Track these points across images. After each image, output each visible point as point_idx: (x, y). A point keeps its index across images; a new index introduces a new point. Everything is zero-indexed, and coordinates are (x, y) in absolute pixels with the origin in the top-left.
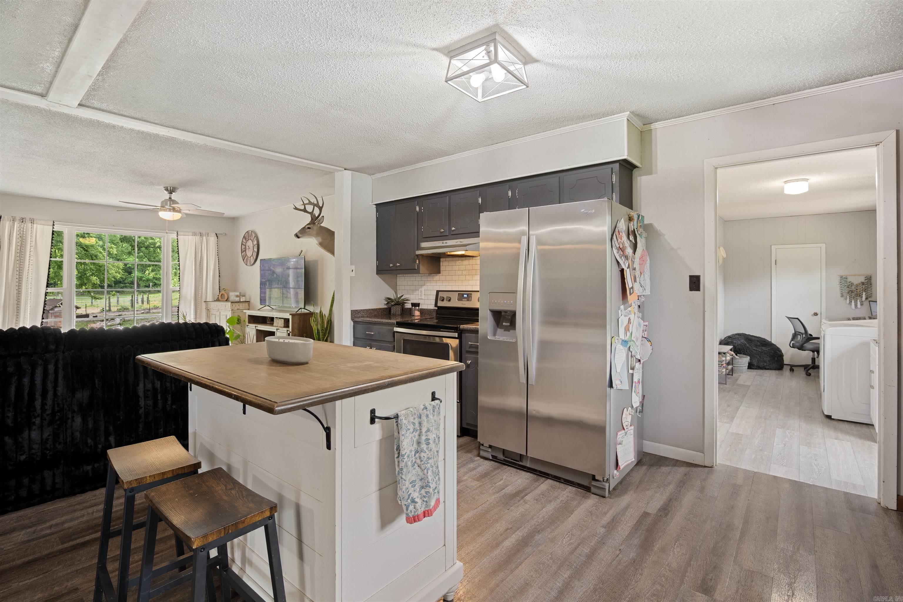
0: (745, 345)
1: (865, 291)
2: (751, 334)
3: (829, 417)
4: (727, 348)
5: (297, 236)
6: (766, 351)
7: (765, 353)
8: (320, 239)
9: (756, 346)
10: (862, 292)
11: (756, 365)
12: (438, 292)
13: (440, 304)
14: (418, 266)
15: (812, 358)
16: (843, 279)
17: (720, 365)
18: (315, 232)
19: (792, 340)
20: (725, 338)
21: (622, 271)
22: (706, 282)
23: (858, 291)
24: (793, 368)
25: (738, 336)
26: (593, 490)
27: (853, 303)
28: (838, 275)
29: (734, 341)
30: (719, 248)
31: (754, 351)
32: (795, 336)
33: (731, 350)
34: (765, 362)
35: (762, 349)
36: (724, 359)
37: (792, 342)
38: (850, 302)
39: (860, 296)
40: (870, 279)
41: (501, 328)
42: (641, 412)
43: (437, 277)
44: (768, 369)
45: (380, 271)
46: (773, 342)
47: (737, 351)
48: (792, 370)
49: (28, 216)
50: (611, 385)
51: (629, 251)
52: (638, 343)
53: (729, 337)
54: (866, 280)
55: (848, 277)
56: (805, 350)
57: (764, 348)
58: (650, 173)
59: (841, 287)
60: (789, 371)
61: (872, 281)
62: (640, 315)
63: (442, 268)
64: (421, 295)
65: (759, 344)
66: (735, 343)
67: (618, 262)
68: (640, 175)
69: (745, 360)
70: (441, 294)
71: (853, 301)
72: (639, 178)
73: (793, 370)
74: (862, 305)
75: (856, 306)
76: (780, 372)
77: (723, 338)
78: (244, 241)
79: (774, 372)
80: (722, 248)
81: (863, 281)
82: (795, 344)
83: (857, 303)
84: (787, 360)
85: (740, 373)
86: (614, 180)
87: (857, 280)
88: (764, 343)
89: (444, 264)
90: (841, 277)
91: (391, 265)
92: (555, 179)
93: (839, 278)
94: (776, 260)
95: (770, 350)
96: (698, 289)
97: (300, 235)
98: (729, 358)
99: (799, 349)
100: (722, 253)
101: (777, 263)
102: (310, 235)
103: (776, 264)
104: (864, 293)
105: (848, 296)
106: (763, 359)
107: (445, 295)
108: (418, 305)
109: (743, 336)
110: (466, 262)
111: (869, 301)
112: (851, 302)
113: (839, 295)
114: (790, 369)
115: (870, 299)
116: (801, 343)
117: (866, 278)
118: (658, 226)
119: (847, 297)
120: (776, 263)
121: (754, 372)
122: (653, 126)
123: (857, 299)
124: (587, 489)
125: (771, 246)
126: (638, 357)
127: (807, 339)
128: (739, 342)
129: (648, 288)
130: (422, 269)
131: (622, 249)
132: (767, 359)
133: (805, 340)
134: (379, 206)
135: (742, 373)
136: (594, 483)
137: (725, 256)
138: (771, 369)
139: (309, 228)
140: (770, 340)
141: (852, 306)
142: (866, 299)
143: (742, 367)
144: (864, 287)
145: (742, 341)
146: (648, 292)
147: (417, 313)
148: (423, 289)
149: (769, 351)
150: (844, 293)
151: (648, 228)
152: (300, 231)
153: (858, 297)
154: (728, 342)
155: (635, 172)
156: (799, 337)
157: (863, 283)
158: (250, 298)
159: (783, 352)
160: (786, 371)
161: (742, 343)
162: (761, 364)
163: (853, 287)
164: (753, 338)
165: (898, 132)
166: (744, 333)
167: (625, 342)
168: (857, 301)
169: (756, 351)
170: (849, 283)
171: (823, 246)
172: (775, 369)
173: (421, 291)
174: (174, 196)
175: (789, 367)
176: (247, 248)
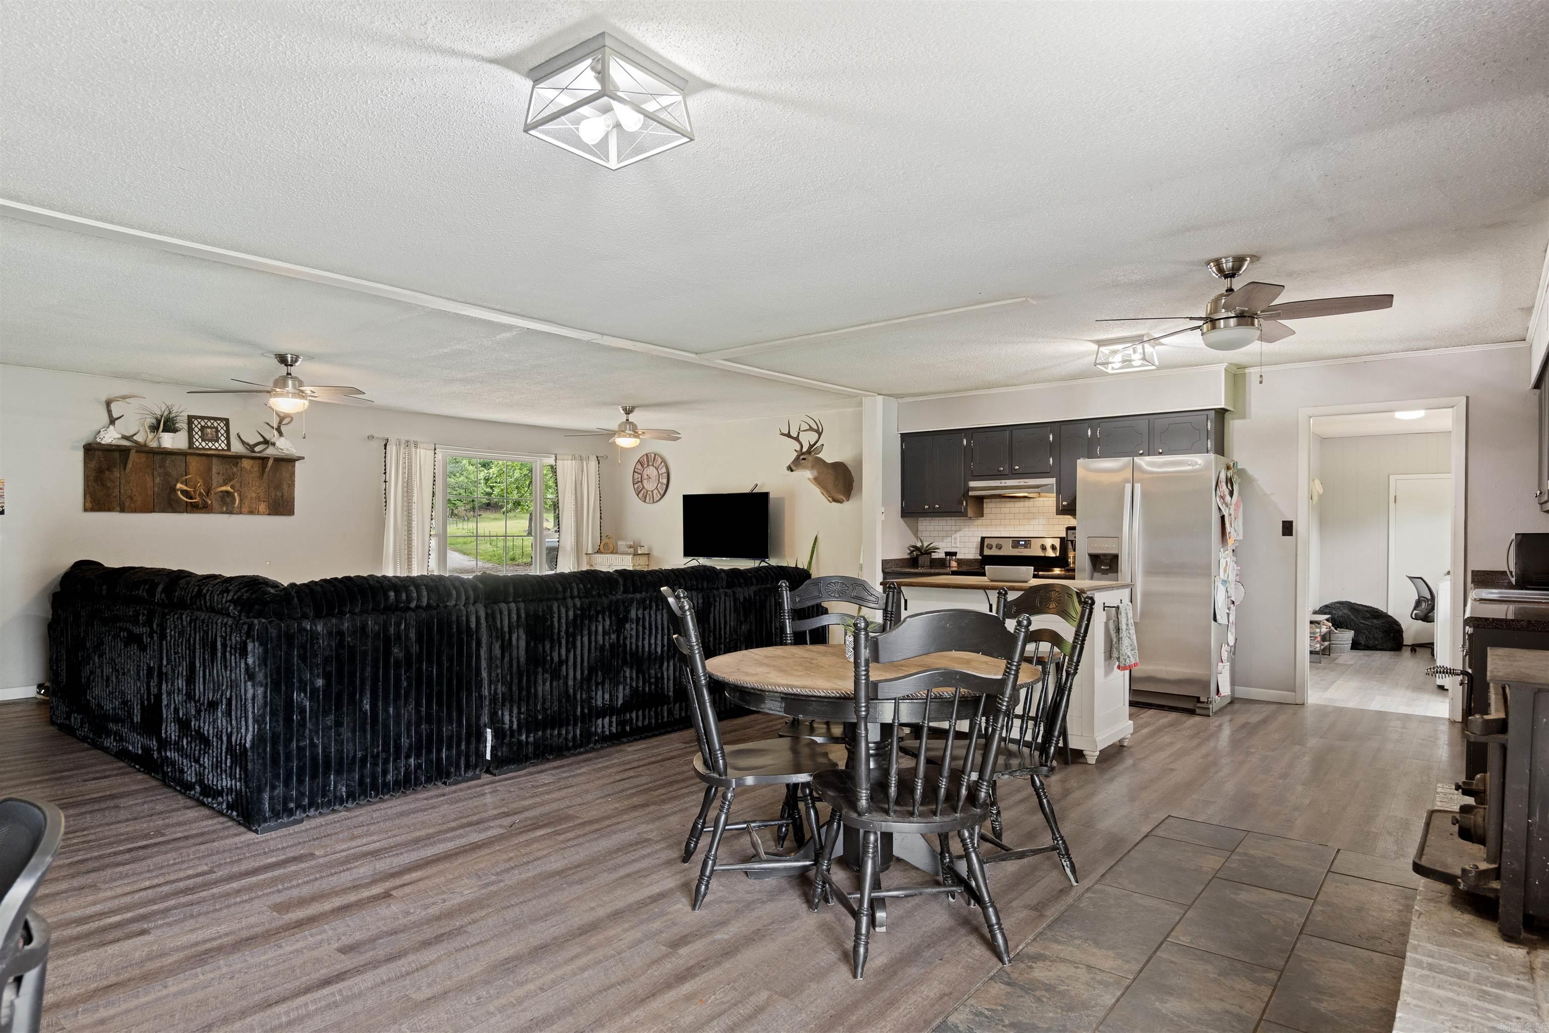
0: (1349, 617)
4: (1322, 618)
5: (790, 469)
6: (1378, 624)
7: (1376, 628)
8: (815, 473)
9: (1365, 618)
11: (1363, 643)
12: (983, 539)
13: (987, 552)
14: (966, 509)
17: (1313, 637)
18: (809, 465)
19: (1415, 609)
20: (1321, 607)
21: (1223, 517)
22: (1299, 527)
25: (1338, 605)
26: (1198, 711)
29: (1335, 611)
30: (1313, 480)
31: (1361, 625)
32: (1418, 604)
33: (1327, 620)
34: (1375, 639)
35: (1372, 622)
36: (1318, 630)
37: (1415, 612)
41: (1098, 572)
42: (1234, 654)
43: (979, 521)
44: (1380, 650)
45: (906, 513)
46: (1390, 613)
47: (1338, 623)
49: (412, 439)
50: (1215, 620)
51: (1228, 498)
52: (1233, 586)
53: (1326, 606)
57: (1375, 621)
58: (1243, 417)
60: (1410, 652)
62: (1235, 559)
63: (986, 511)
64: (955, 543)
65: (1368, 615)
66: (1335, 613)
67: (1220, 509)
68: (1233, 419)
69: (1347, 636)
70: (987, 542)
72: (1231, 422)
73: (1415, 651)
76: (1397, 653)
78: (640, 467)
79: (1388, 654)
80: (1317, 482)
82: (1417, 614)
84: (1408, 639)
85: (1340, 653)
86: (1209, 427)
88: (1375, 614)
89: (988, 507)
91: (927, 507)
92: (1144, 424)
94: (1395, 497)
95: (1384, 624)
96: (1291, 534)
97: (794, 468)
98: (1324, 630)
99: (1423, 620)
100: (1318, 488)
101: (1396, 501)
102: (805, 467)
106: (1374, 636)
107: (994, 542)
108: (955, 554)
109: (1345, 606)
110: (1019, 504)
114: (1412, 650)
116: (1425, 612)
118: (1251, 471)
121: (1360, 653)
122: (1247, 371)
124: (1192, 712)
125: (1389, 476)
126: (1233, 599)
128: (1341, 613)
129: (1241, 533)
130: (970, 513)
131: (1222, 498)
132: (1378, 635)
133: (1431, 607)
134: (904, 437)
135: (1343, 653)
136: (1199, 705)
137: (1321, 491)
138: (1384, 650)
139: (804, 459)
140: (1384, 611)
143: (1343, 644)
145: (1345, 611)
146: (1241, 537)
147: (954, 564)
148: (958, 535)
151: (1242, 473)
152: (793, 462)
154: (1325, 612)
155: (1227, 415)
156: (1423, 603)
158: (650, 549)
159: (1403, 627)
160: (1406, 653)
161: (1345, 614)
162: (1371, 643)
164: (1361, 607)
165: (1467, 398)
167: (1224, 582)
169: (1363, 625)
172: (1390, 650)
173: (955, 539)
174: (632, 418)
175: (1409, 648)
176: (645, 477)
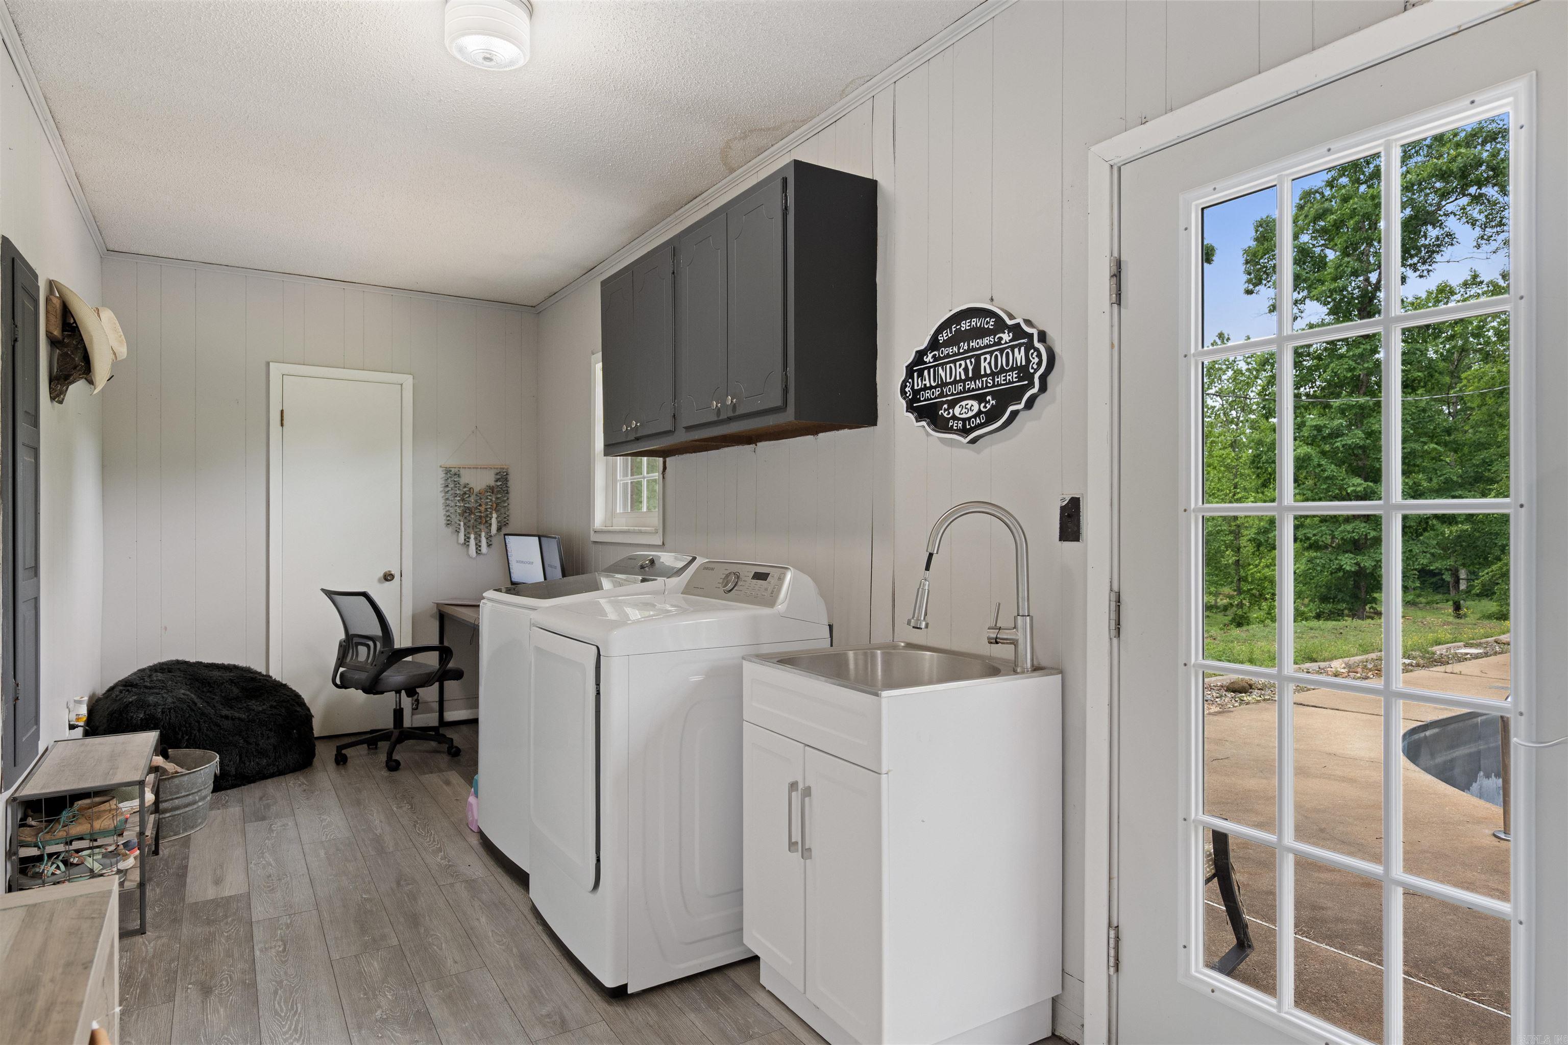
0: (191, 706)
1: (497, 511)
2: (206, 660)
3: (619, 994)
6: (263, 712)
7: (262, 724)
9: (228, 701)
10: (491, 513)
11: (233, 772)
15: (395, 711)
16: (452, 475)
19: (341, 662)
20: (111, 689)
23: (482, 509)
24: (344, 752)
25: (160, 676)
27: (472, 542)
28: (441, 467)
29: (151, 699)
31: (227, 724)
32: (347, 649)
34: (260, 752)
35: (249, 709)
37: (341, 669)
38: (467, 539)
39: (486, 522)
40: (506, 480)
44: (272, 776)
46: (276, 674)
48: (341, 760)
54: (496, 481)
55: (462, 472)
56: (382, 693)
57: (255, 705)
59: (447, 499)
60: (334, 765)
61: (509, 484)
65: (236, 691)
66: (156, 705)
69: (204, 767)
71: (472, 536)
73: (345, 761)
74: (489, 545)
75: (478, 547)
76: (306, 770)
77: (101, 691)
79: (287, 783)
81: (492, 483)
82: (346, 674)
83: (480, 541)
85: (185, 830)
87: (480, 481)
90: (448, 471)
93: (441, 474)
94: (282, 412)
95: (275, 707)
99: (364, 689)
101: (285, 422)
103: (282, 425)
104: (494, 515)
105: (462, 523)
106: (257, 745)
109: (178, 674)
111: (505, 535)
112: (469, 538)
113: (442, 520)
114: (336, 755)
115: (504, 531)
116: (373, 671)
117: (499, 477)
119: (459, 525)
120: (282, 420)
121: (233, 805)
123: (481, 531)
125: (268, 364)
127: (389, 658)
128: (170, 700)
132: (267, 740)
133: (384, 659)
135: (193, 828)
138: (281, 773)
140: (264, 673)
141: (470, 548)
142: (499, 529)
143: (195, 802)
144: (494, 499)
145: (182, 692)
149: (275, 711)
150: (453, 516)
153: (482, 527)
154: (127, 705)
156: (362, 650)
157: (491, 489)
160: (326, 767)
161: (179, 700)
163: (472, 499)
164: (216, 673)
166: (180, 658)
168: (480, 535)
169: (230, 722)
170: (465, 487)
171: (408, 381)
172: (292, 770)
